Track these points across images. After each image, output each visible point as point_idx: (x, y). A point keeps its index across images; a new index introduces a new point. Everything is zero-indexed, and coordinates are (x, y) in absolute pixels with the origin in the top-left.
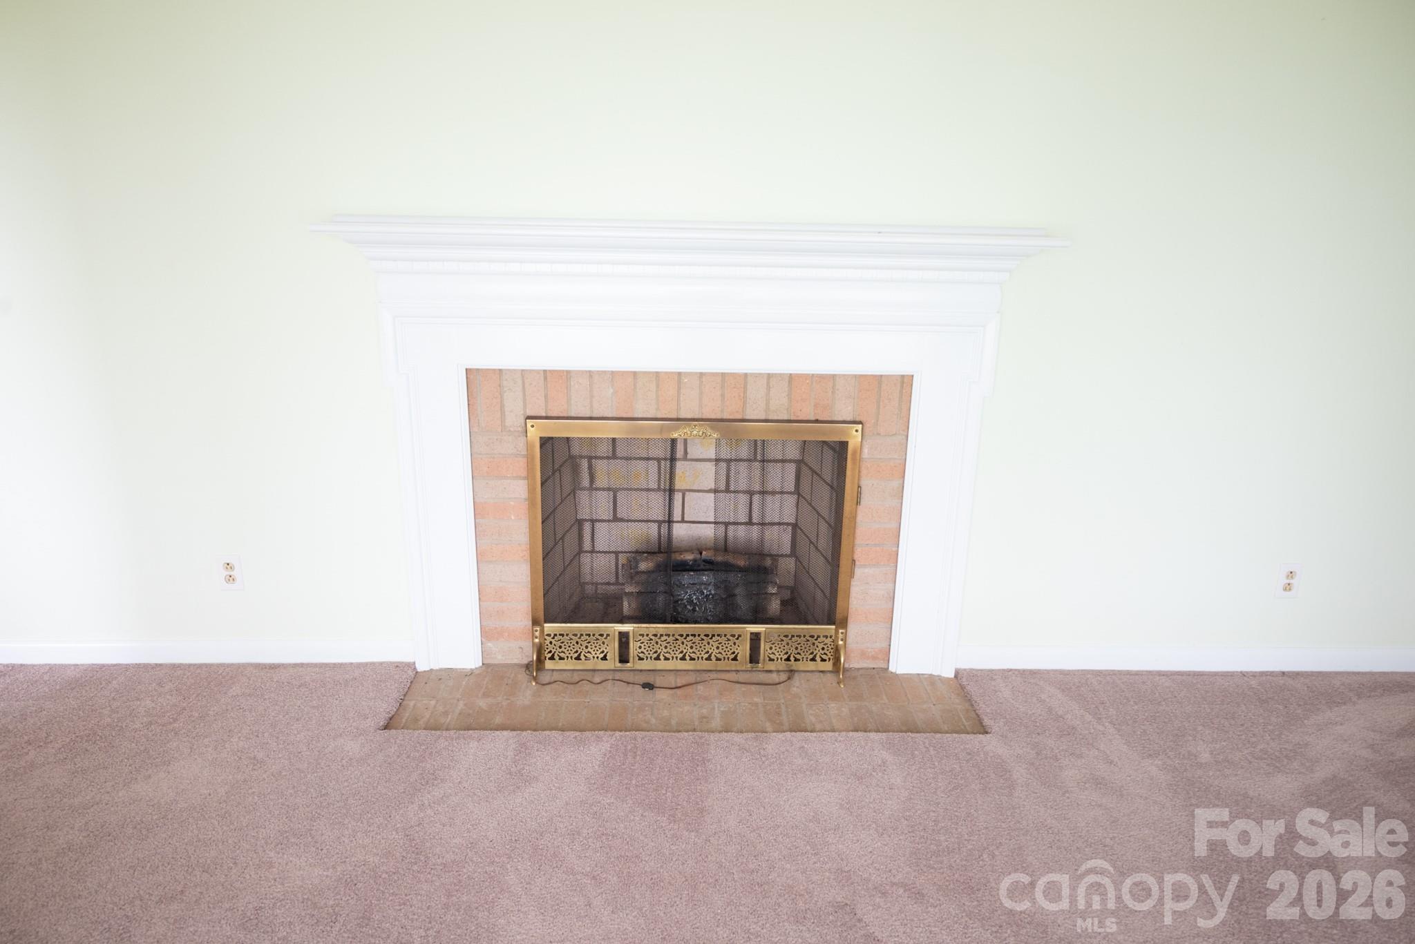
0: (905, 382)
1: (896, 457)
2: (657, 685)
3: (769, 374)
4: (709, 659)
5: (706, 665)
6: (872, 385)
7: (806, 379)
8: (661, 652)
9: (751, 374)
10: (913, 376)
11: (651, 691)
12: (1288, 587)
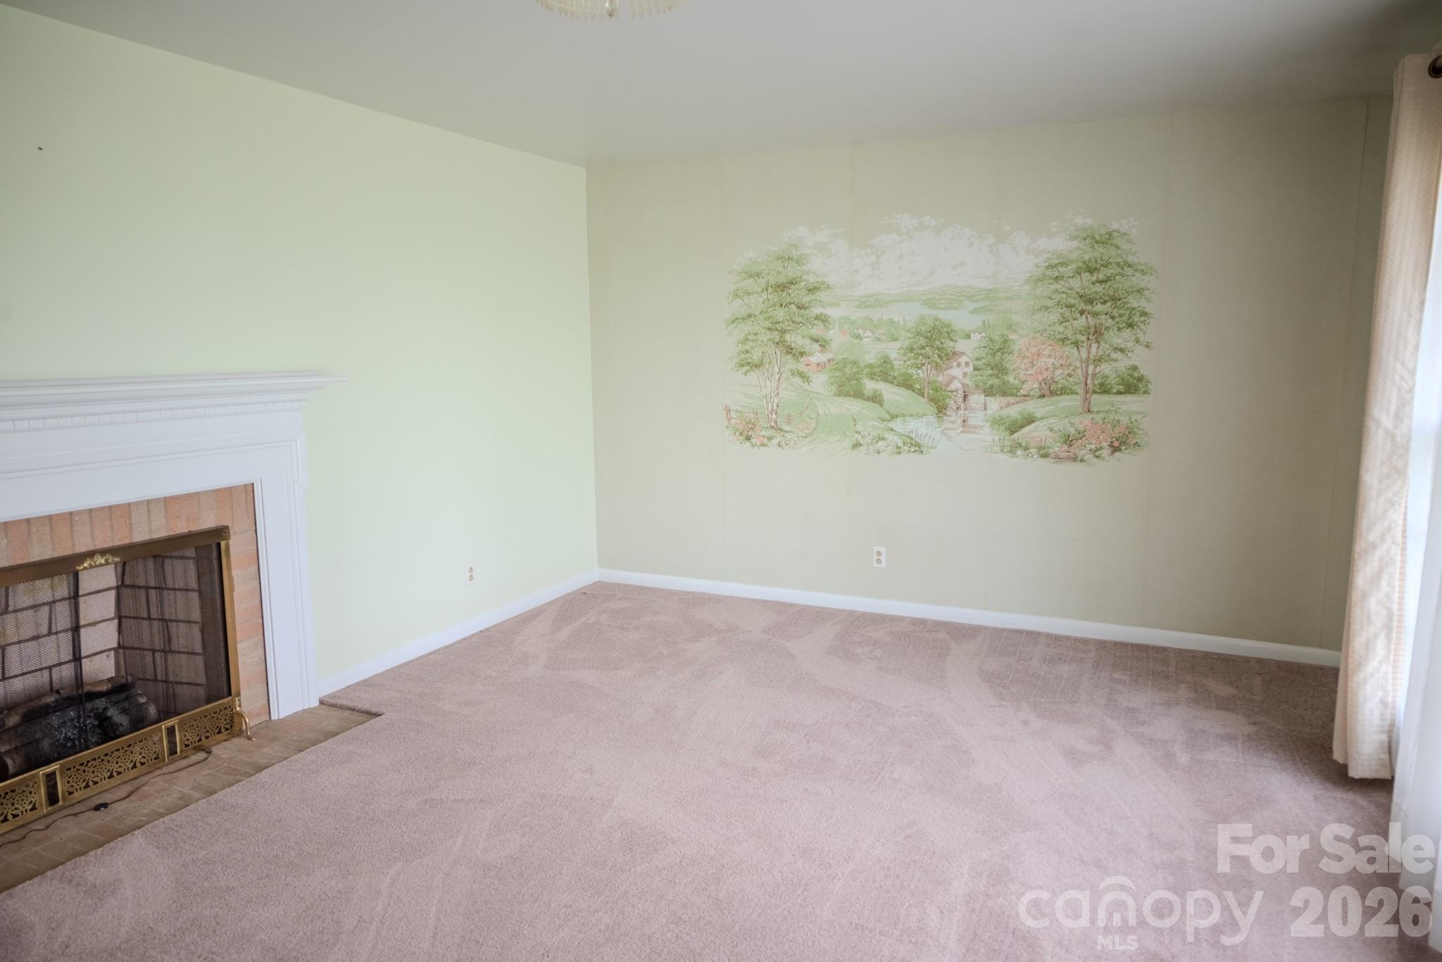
0: (249, 489)
1: (250, 548)
2: (108, 802)
3: (148, 500)
4: (134, 766)
5: (134, 773)
6: (225, 495)
7: (177, 499)
8: (89, 779)
9: (134, 503)
10: (253, 484)
11: (107, 809)
12: (471, 578)
